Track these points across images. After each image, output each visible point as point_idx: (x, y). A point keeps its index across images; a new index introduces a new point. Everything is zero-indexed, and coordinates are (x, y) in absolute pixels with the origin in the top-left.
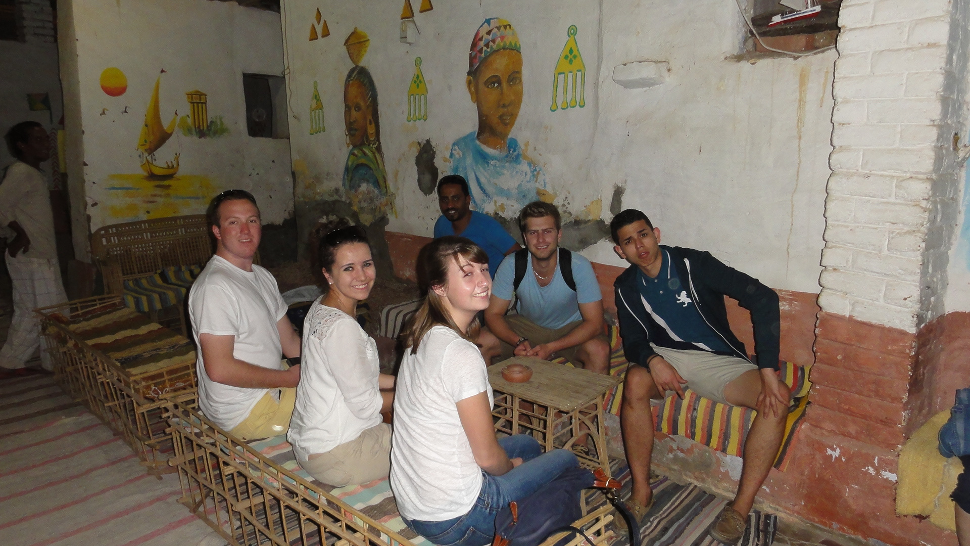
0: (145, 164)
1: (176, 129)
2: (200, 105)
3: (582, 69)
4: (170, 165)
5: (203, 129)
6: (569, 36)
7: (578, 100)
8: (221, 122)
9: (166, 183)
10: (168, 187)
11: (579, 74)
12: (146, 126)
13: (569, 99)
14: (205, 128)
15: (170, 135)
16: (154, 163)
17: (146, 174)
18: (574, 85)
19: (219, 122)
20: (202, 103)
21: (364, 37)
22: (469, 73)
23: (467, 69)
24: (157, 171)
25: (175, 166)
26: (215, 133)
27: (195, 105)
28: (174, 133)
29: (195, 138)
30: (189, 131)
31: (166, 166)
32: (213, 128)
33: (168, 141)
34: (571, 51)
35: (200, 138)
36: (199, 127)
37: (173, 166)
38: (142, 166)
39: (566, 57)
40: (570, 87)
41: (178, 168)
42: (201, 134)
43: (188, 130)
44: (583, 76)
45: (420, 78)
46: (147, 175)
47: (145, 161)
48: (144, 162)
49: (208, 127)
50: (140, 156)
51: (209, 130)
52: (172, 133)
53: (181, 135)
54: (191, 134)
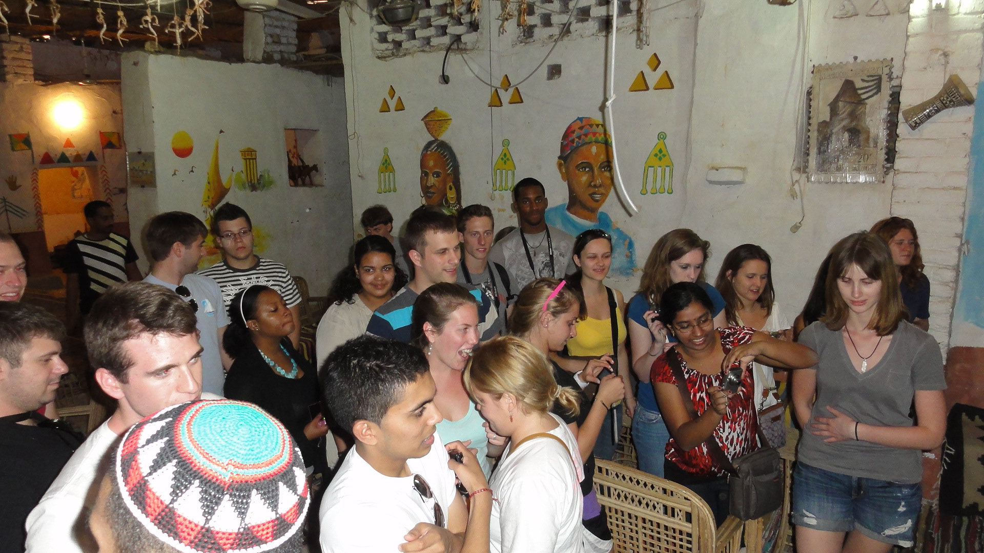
1: (233, 184)
2: (251, 161)
3: (671, 166)
6: (659, 139)
7: (666, 188)
8: (268, 175)
11: (668, 169)
12: (209, 183)
13: (658, 186)
14: (256, 182)
15: (228, 190)
18: (663, 176)
19: (266, 176)
20: (253, 159)
21: (446, 116)
22: (560, 158)
23: (559, 154)
26: (264, 186)
27: (248, 161)
29: (248, 191)
30: (243, 186)
32: (262, 181)
33: (226, 197)
34: (660, 151)
35: (252, 191)
36: (251, 181)
39: (656, 155)
40: (659, 178)
42: (254, 188)
43: (243, 184)
44: (671, 171)
45: (508, 156)
48: (208, 217)
49: (258, 180)
51: (259, 184)
52: (229, 188)
53: (237, 190)
54: (245, 188)
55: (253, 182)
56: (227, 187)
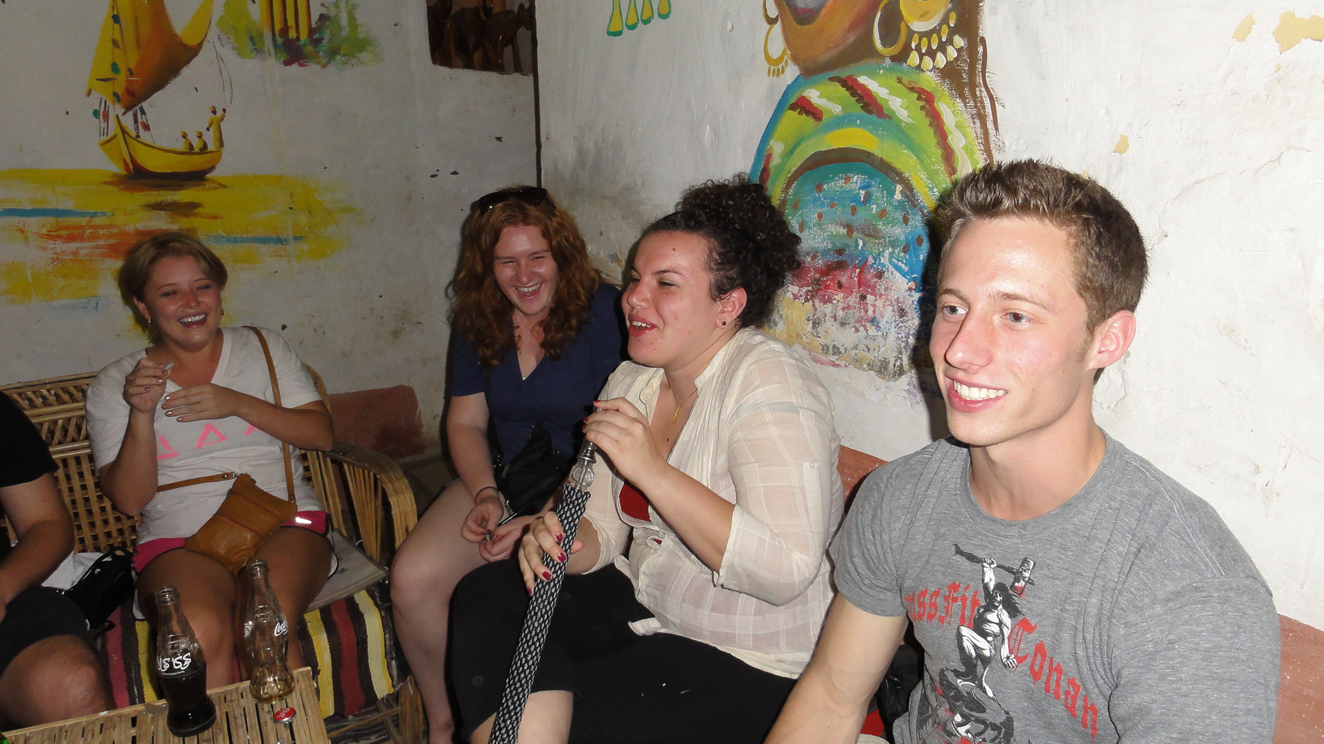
0: (115, 137)
1: (214, 32)
4: (197, 145)
5: (298, 38)
8: (352, 19)
9: (184, 195)
10: (188, 209)
12: (116, 19)
14: (304, 36)
15: (190, 53)
16: (144, 136)
17: (119, 169)
19: (344, 20)
24: (153, 162)
25: (211, 147)
26: (333, 53)
28: (205, 44)
29: (273, 65)
30: (255, 44)
31: (181, 145)
32: (327, 37)
33: (186, 72)
35: (287, 63)
36: (285, 31)
37: (205, 146)
38: (102, 144)
41: (218, 154)
42: (293, 53)
43: (252, 39)
46: (124, 172)
47: (113, 128)
48: (111, 134)
49: (311, 31)
50: (96, 113)
51: (316, 42)
52: (200, 45)
53: (228, 53)
54: (259, 51)
55: (292, 34)
56: (191, 41)
